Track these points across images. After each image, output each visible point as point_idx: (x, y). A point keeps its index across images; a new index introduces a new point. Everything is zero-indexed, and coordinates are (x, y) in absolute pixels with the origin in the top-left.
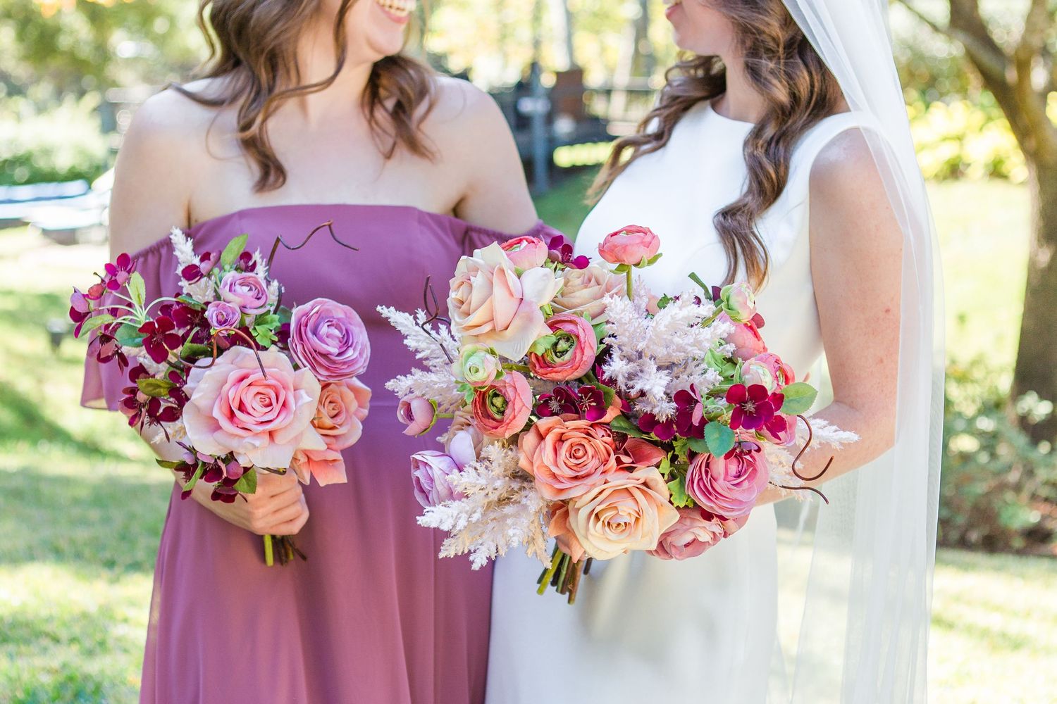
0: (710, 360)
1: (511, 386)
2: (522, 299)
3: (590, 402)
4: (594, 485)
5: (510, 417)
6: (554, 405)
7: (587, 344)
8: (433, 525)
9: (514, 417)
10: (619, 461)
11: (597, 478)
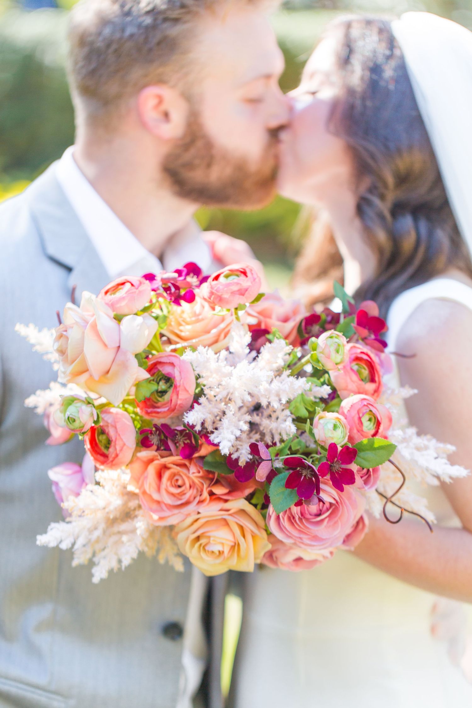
0: (298, 404)
1: (112, 426)
2: (119, 347)
3: (186, 440)
4: (188, 515)
5: (113, 456)
6: (155, 440)
7: (181, 388)
8: (52, 544)
9: (117, 455)
10: (211, 494)
11: (192, 507)
